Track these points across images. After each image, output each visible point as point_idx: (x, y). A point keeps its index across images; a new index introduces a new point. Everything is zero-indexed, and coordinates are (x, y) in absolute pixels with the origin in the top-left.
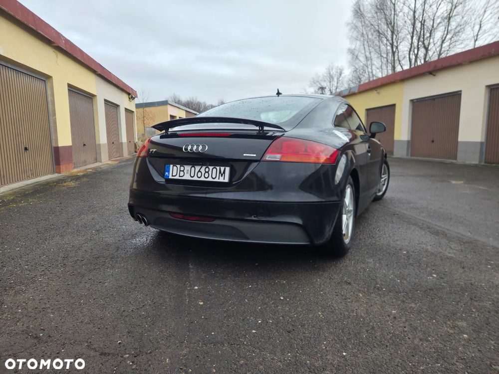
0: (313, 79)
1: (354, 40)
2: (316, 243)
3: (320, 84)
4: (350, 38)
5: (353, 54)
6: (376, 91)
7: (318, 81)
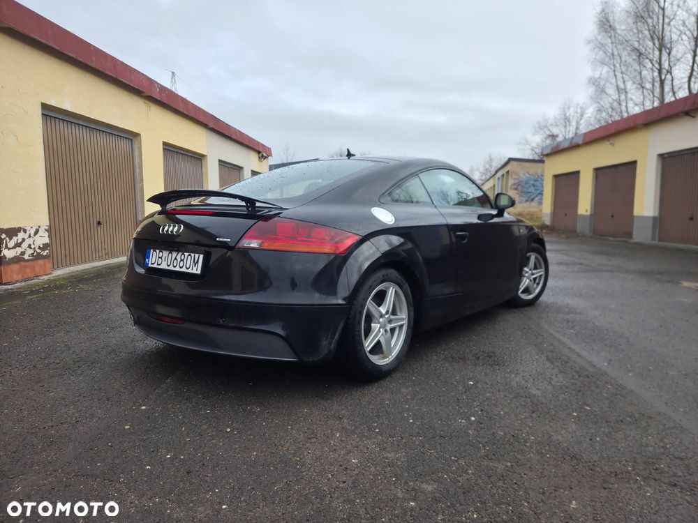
0: (539, 123)
1: (599, 64)
2: (305, 360)
3: (549, 130)
4: (592, 63)
5: (597, 86)
6: (609, 141)
7: (546, 127)
